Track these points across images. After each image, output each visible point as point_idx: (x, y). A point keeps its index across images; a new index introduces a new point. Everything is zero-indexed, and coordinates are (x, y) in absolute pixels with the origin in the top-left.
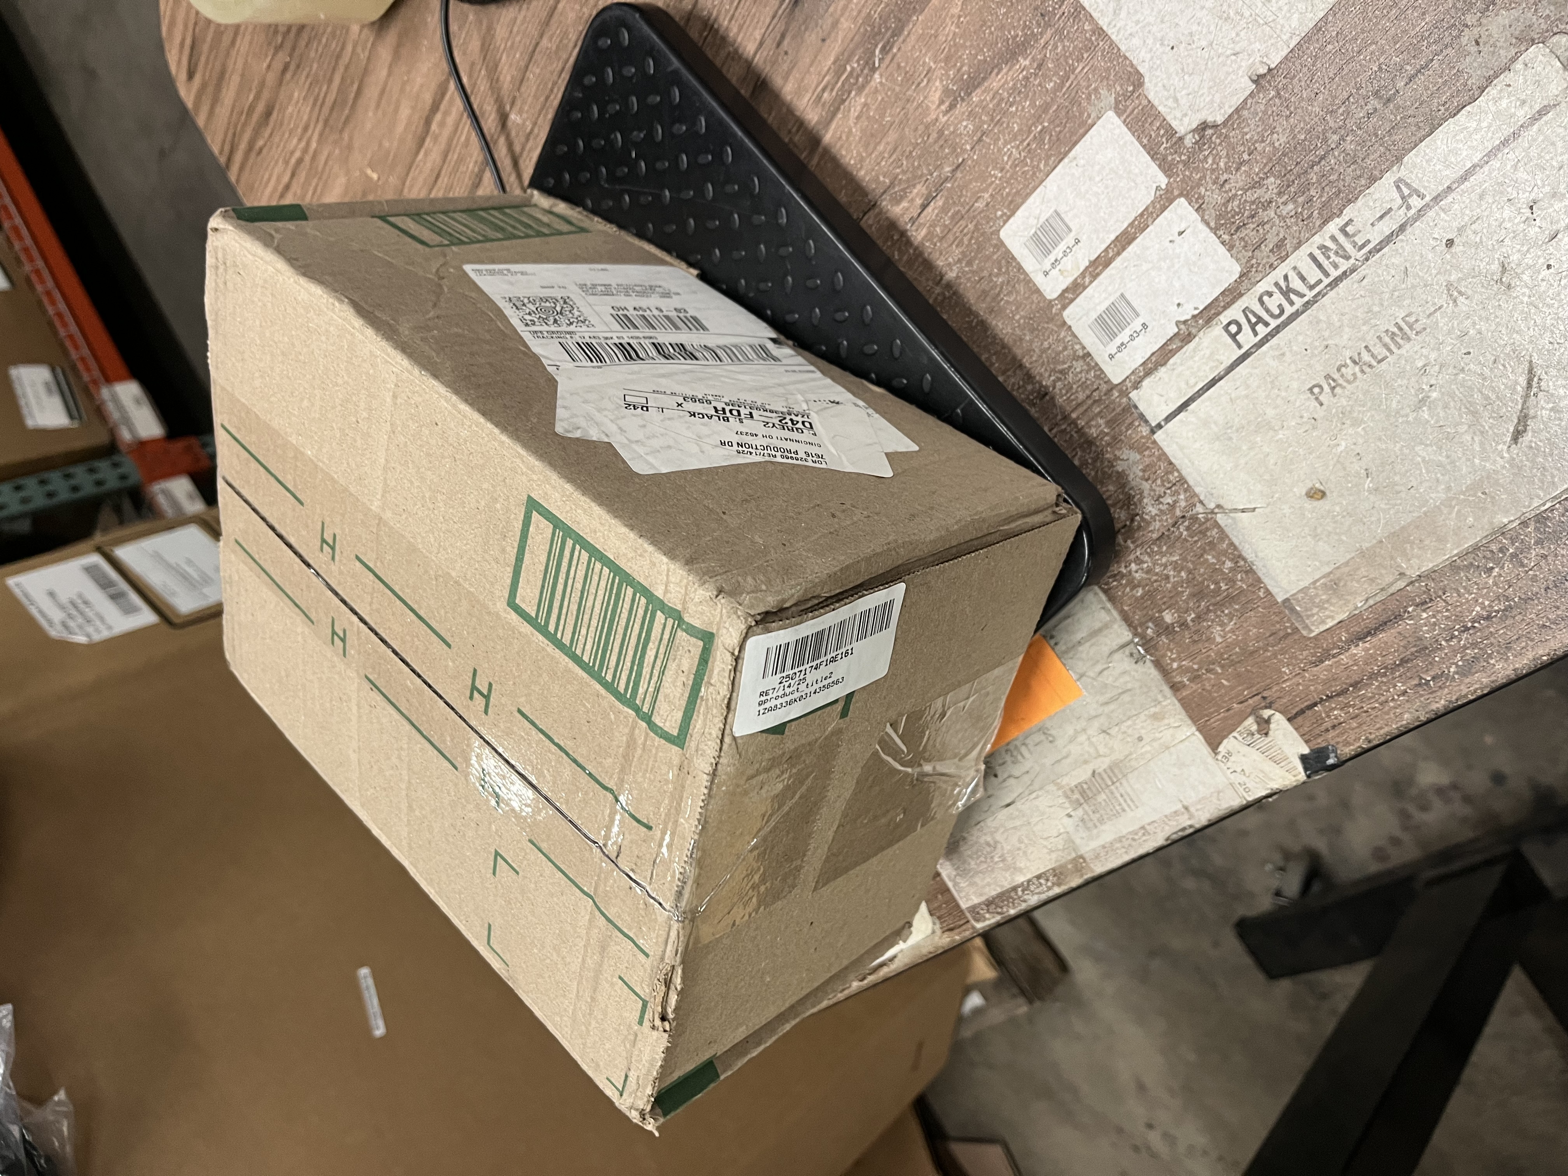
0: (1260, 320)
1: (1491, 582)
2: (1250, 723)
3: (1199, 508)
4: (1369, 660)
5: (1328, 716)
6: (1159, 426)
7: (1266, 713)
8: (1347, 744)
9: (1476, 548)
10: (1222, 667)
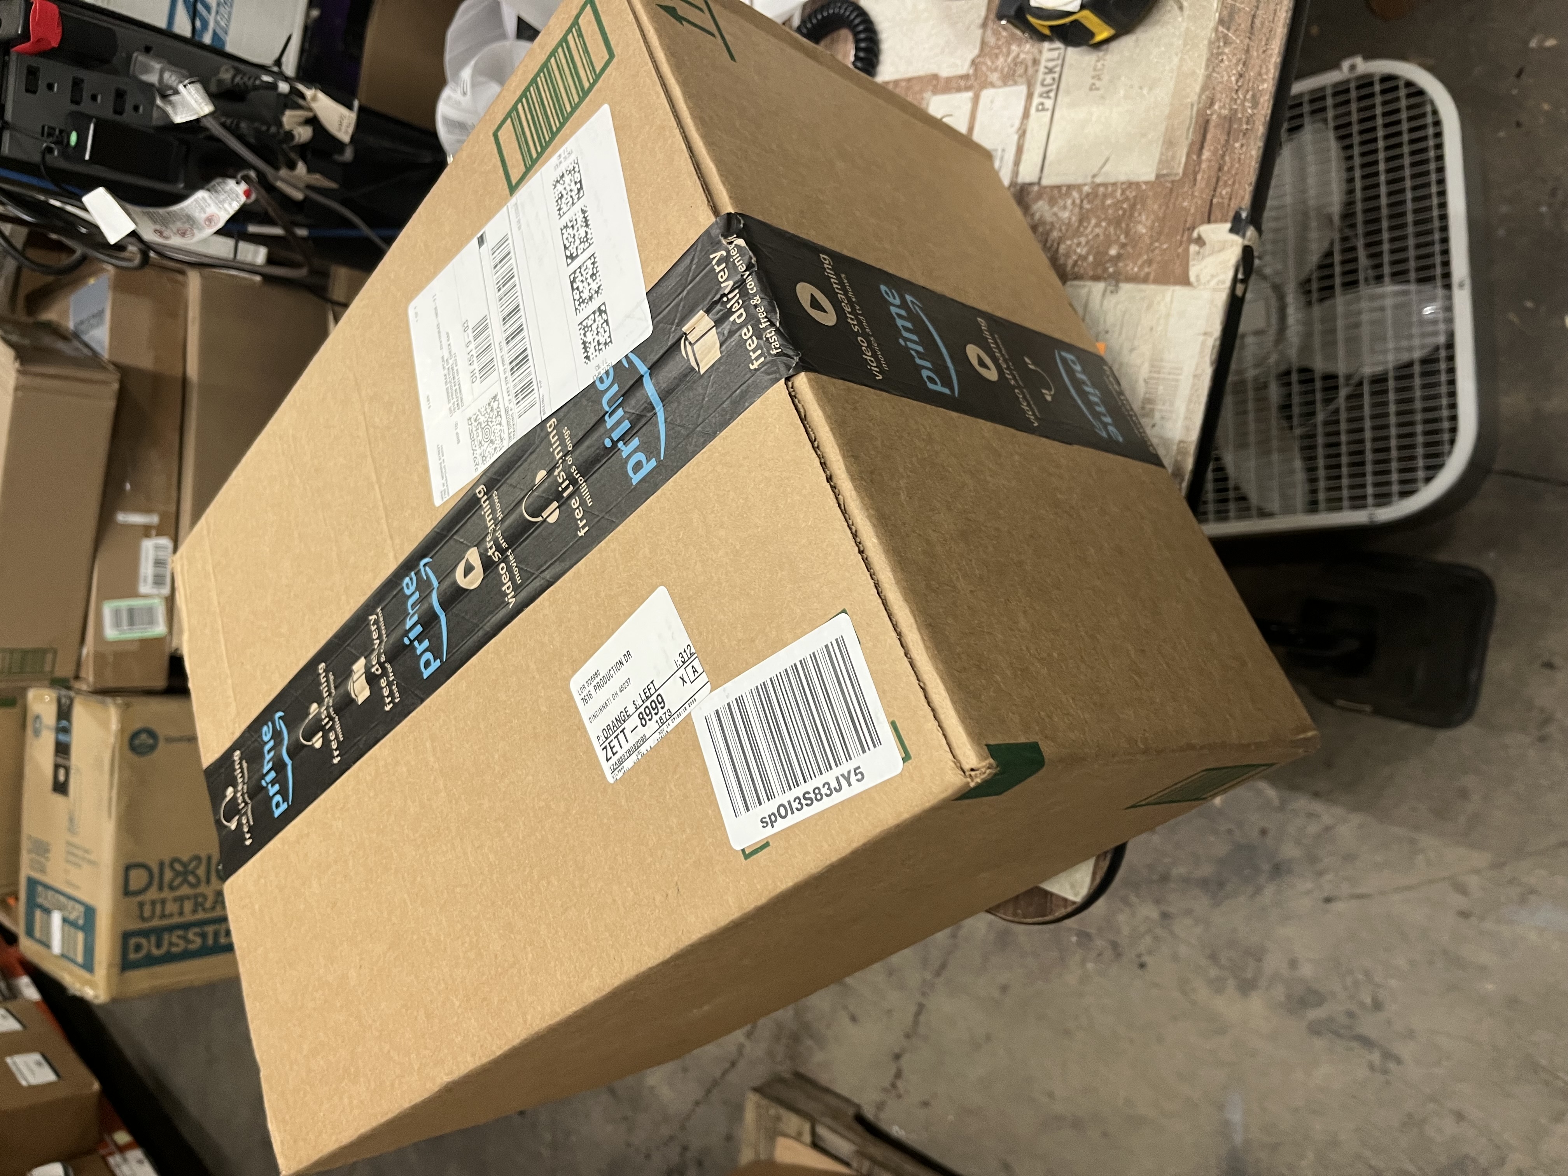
0: (1048, 92)
1: (1226, 63)
2: (1193, 248)
3: (1086, 189)
4: (1215, 152)
5: (1223, 198)
6: (1040, 179)
7: (1195, 235)
8: (1243, 198)
9: (1208, 60)
10: (1157, 241)
